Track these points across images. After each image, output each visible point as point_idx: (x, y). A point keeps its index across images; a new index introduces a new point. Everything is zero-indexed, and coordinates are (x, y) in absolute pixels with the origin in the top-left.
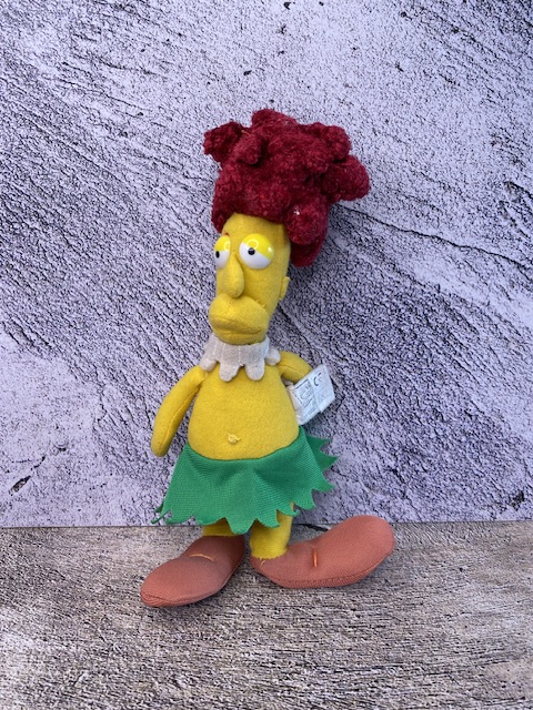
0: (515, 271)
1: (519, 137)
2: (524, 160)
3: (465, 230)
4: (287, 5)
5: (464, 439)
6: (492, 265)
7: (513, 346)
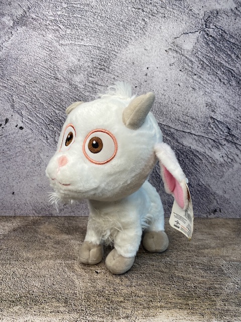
0: (213, 143)
1: (214, 104)
2: (215, 111)
3: (198, 131)
4: (148, 68)
5: (198, 192)
6: (206, 141)
7: (213, 165)
